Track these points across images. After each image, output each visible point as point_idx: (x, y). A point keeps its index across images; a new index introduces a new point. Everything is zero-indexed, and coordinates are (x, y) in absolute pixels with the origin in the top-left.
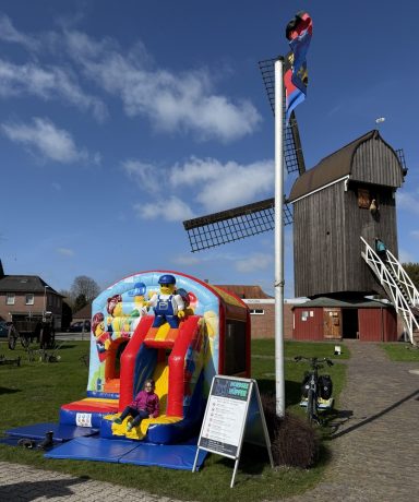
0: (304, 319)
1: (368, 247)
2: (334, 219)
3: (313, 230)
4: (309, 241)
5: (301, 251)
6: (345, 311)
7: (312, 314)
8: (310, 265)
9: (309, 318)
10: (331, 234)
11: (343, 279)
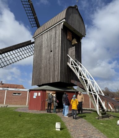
0: (34, 97)
1: (71, 59)
2: (55, 43)
3: (44, 51)
4: (41, 56)
5: (37, 62)
6: (57, 93)
7: (39, 94)
8: (41, 68)
9: (37, 96)
10: (53, 51)
11: (58, 75)
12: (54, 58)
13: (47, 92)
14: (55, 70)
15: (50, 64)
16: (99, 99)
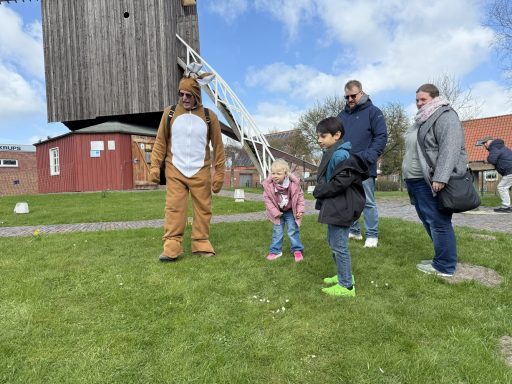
0: (94, 154)
1: (190, 50)
3: (92, 6)
7: (112, 145)
8: (84, 65)
10: (132, 16)
11: (160, 93)
12: (140, 40)
13: (135, 139)
14: (146, 77)
15: (124, 55)
16: (266, 152)
